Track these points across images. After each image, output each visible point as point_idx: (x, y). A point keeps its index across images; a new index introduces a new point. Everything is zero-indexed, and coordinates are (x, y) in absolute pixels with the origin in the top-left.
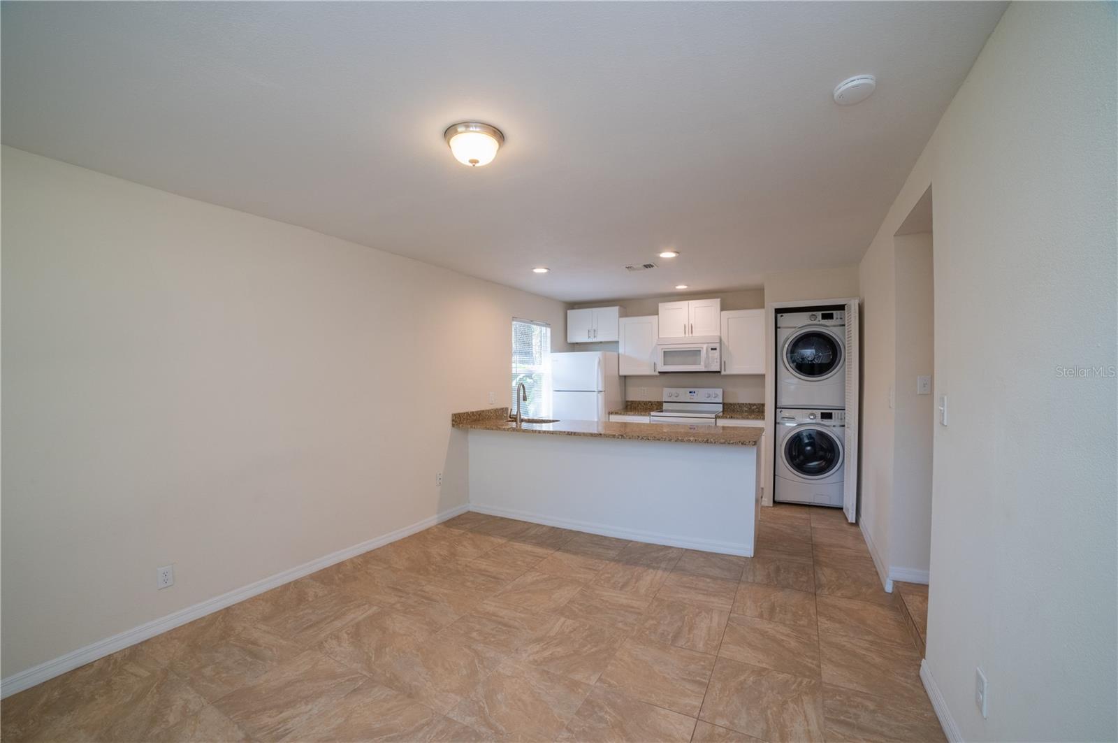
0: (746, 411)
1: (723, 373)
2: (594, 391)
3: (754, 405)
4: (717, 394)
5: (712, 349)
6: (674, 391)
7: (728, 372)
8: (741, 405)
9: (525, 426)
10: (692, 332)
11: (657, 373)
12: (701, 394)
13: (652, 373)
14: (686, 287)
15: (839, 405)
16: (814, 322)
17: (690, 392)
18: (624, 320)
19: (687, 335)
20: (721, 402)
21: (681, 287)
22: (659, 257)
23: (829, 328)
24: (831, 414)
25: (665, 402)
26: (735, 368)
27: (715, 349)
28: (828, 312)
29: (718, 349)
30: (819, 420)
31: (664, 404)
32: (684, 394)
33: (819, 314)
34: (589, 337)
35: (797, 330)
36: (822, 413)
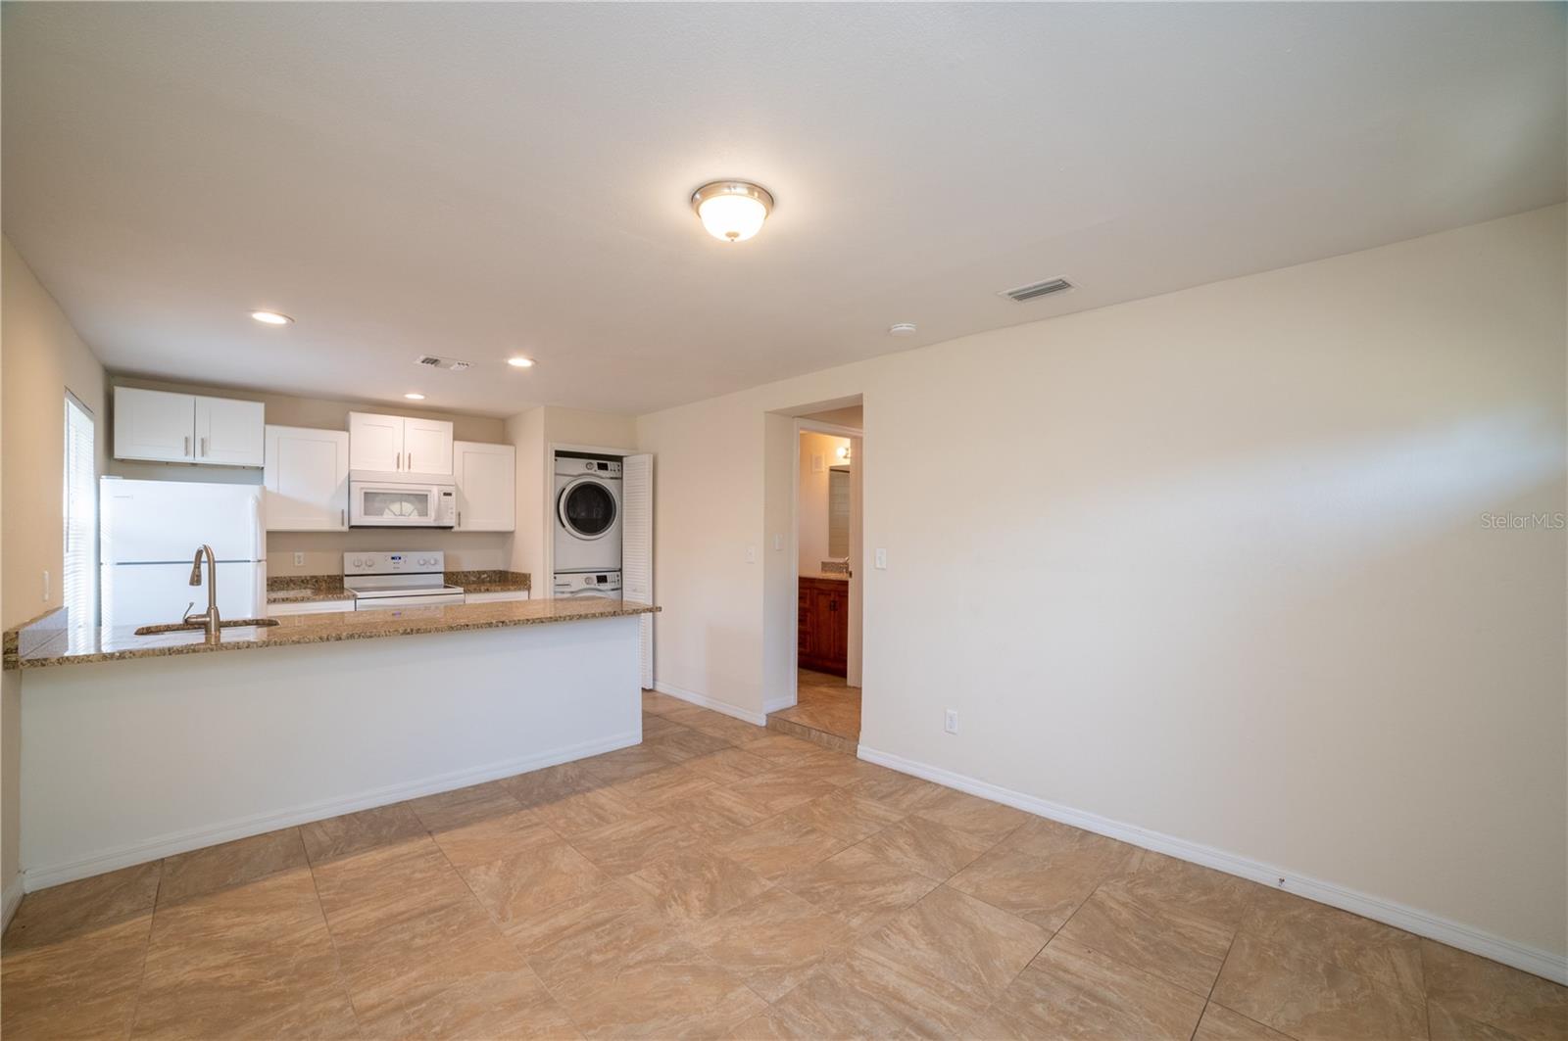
0: (474, 582)
1: (456, 529)
2: (249, 561)
3: (484, 572)
4: (436, 560)
5: (445, 494)
6: (364, 556)
7: (463, 528)
8: (466, 574)
9: (228, 636)
10: (409, 467)
11: (345, 528)
12: (412, 561)
13: (338, 527)
14: (422, 397)
15: (613, 566)
16: (590, 471)
17: (393, 558)
18: (275, 431)
19: (400, 470)
20: (443, 570)
21: (414, 397)
22: (507, 364)
23: (604, 479)
24: (605, 577)
25: (347, 576)
26: (475, 523)
27: (450, 494)
28: (603, 461)
29: (454, 494)
30: (595, 584)
31: (345, 578)
32: (382, 561)
33: (595, 462)
34: (187, 454)
35: (572, 479)
36: (598, 577)
